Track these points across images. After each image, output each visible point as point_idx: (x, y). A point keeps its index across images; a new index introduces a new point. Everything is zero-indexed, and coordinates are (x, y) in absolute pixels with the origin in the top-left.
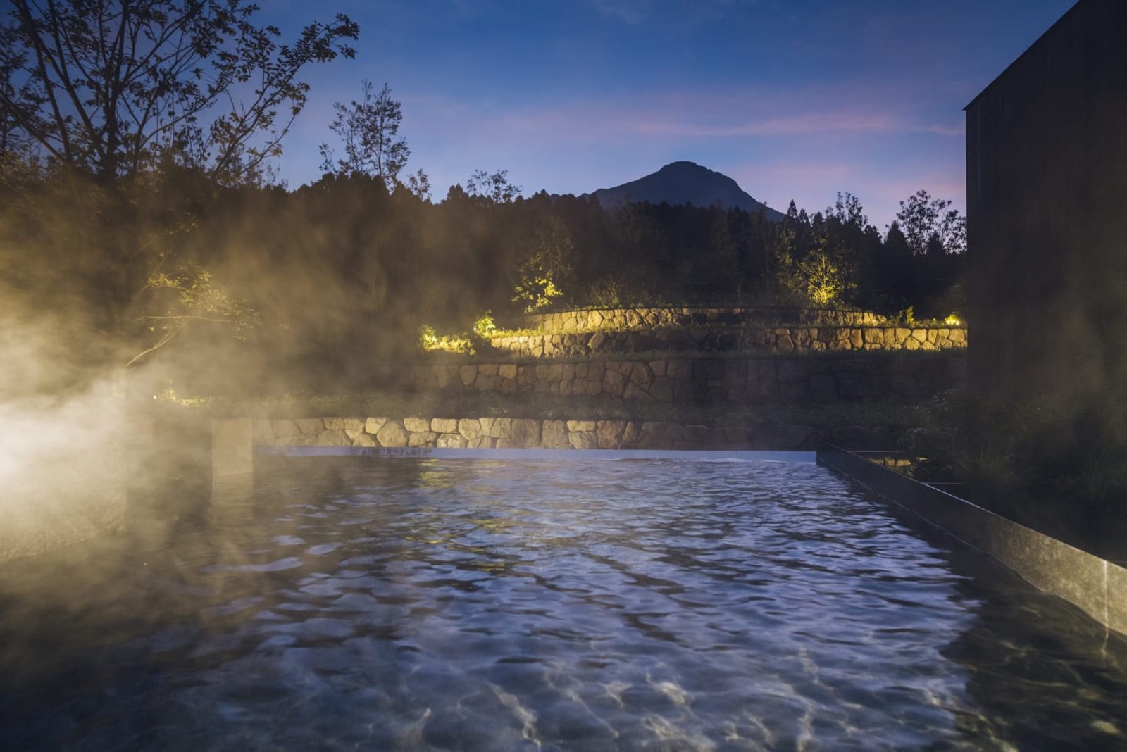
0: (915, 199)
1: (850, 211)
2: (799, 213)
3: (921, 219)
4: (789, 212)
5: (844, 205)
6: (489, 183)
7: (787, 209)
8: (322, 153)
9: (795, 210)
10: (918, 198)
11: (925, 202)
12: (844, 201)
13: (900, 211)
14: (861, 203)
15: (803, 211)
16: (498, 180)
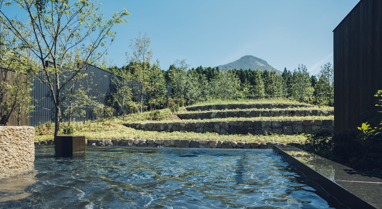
0: (326, 65)
1: (303, 70)
2: (288, 72)
3: (328, 72)
4: (284, 71)
5: (301, 68)
6: (180, 64)
7: (284, 70)
8: (126, 55)
9: (286, 71)
10: (327, 65)
11: (330, 67)
12: (301, 67)
13: (321, 70)
14: (307, 67)
15: (289, 71)
16: (182, 62)
